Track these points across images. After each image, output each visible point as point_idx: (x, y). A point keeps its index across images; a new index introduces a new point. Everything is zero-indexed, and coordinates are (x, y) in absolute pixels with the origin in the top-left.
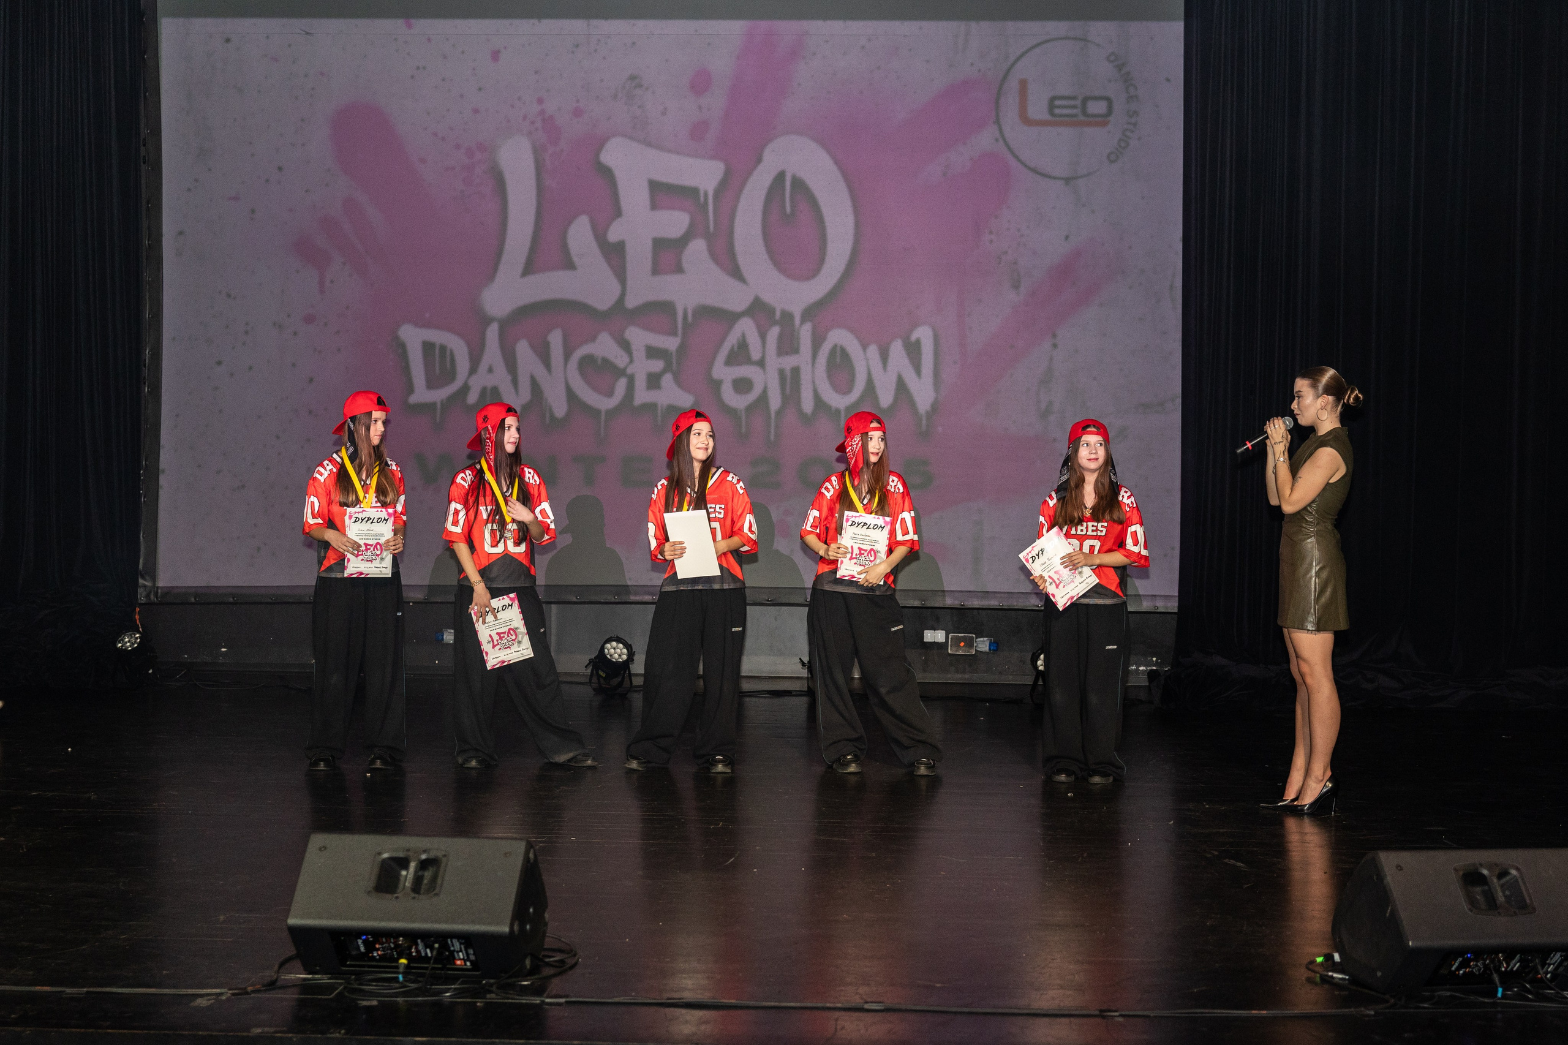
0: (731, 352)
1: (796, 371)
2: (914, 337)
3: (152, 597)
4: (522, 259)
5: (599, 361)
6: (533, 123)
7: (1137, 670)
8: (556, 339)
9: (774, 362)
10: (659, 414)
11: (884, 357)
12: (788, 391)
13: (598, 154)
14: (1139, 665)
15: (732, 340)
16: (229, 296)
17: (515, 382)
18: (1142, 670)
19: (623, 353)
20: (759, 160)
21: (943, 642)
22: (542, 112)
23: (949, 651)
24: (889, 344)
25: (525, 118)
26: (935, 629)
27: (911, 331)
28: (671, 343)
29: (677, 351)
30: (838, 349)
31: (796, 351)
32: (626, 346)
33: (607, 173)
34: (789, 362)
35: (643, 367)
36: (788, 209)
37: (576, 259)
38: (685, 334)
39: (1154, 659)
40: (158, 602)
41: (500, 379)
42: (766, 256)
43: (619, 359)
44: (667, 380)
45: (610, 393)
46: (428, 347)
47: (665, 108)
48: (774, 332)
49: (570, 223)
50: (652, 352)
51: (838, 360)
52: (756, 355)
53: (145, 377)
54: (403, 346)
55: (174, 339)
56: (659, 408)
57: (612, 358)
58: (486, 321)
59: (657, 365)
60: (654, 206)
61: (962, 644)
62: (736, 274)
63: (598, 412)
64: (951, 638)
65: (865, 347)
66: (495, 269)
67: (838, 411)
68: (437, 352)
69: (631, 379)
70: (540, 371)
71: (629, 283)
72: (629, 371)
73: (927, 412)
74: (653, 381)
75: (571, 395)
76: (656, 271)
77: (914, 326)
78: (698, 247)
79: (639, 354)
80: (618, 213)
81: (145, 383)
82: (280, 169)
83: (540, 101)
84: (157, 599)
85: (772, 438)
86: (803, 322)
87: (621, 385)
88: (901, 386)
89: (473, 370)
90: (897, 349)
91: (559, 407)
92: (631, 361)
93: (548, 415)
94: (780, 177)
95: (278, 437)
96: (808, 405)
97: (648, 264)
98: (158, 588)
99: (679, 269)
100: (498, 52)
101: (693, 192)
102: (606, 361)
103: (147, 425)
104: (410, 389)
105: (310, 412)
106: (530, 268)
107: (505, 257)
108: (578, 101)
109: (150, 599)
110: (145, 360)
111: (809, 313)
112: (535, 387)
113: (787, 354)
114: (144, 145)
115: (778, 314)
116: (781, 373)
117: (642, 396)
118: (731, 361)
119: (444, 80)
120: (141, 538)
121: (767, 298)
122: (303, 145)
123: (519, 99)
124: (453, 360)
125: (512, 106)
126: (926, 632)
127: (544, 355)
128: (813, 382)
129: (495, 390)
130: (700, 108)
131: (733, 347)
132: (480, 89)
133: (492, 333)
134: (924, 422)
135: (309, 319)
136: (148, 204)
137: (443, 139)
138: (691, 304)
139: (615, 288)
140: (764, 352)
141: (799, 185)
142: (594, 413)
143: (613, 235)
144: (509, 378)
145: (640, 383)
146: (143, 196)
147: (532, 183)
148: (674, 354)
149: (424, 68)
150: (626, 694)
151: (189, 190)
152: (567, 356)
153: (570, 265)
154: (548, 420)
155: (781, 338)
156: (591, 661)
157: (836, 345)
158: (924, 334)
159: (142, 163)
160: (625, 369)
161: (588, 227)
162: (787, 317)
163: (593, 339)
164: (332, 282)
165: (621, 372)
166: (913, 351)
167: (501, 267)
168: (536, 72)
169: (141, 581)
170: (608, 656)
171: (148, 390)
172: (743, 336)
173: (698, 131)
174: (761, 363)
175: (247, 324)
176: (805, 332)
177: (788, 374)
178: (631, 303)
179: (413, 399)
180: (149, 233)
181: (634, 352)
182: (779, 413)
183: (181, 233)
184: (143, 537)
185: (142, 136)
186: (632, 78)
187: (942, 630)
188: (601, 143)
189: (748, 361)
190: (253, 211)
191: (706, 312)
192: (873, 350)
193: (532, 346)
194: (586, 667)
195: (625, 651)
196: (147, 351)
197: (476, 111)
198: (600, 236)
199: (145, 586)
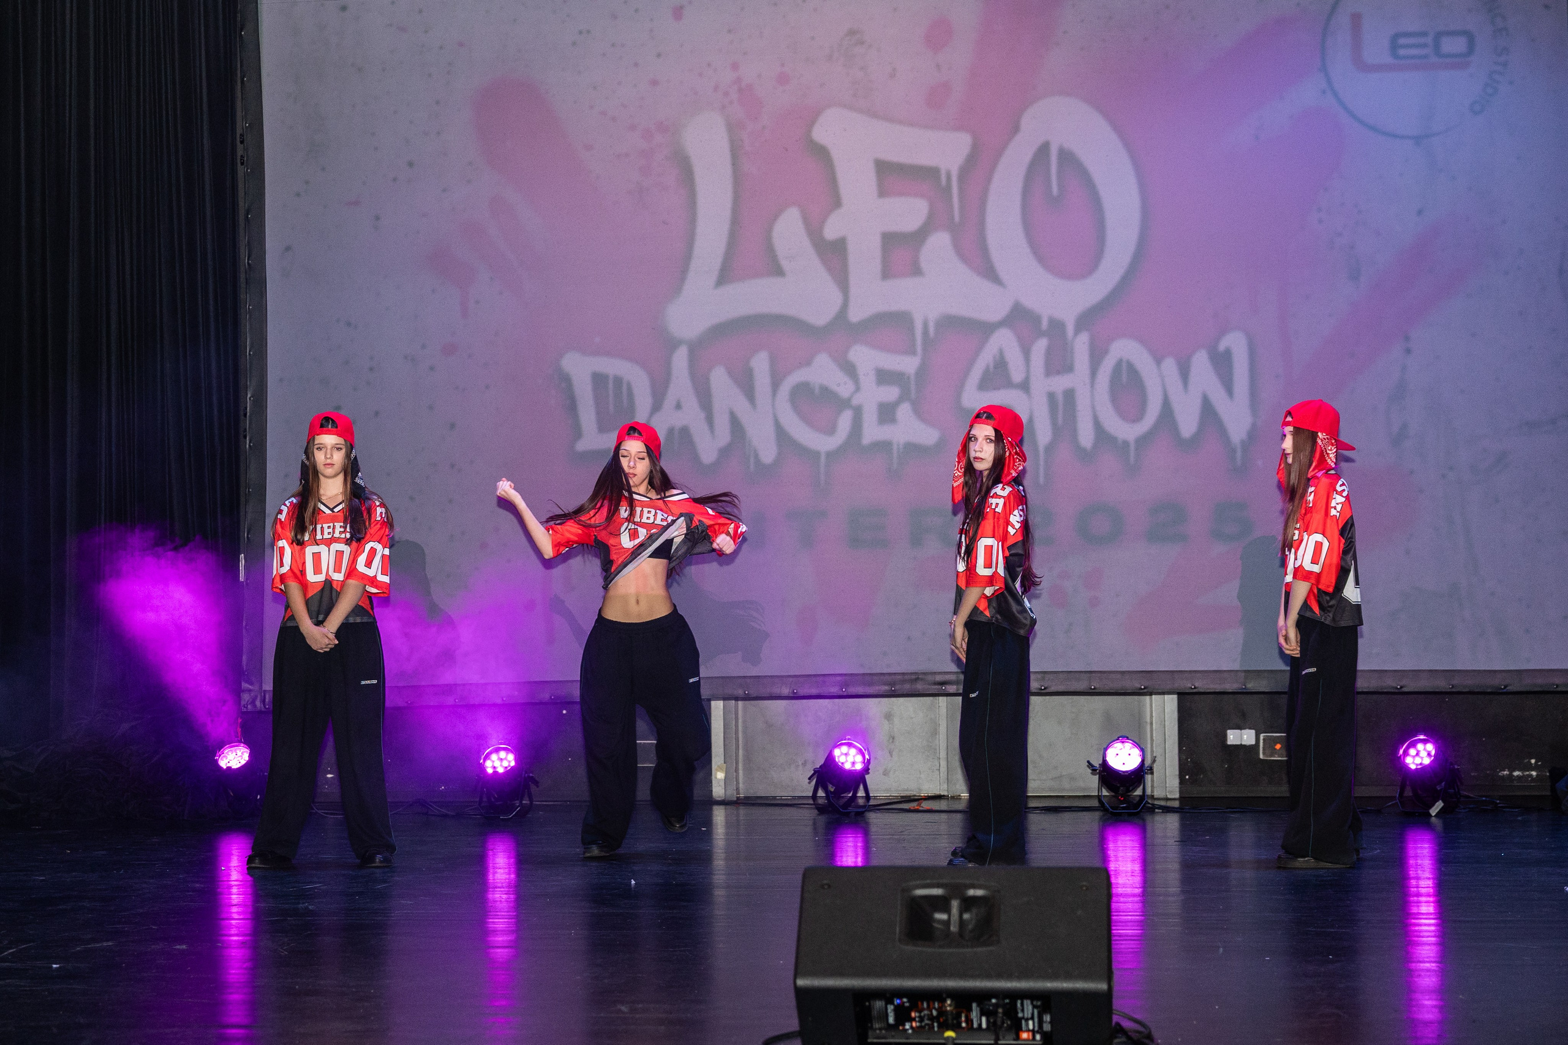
0: (986, 372)
1: (1070, 394)
2: (1222, 347)
3: (258, 703)
4: (717, 263)
5: (817, 391)
6: (726, 94)
7: (1511, 775)
8: (760, 364)
9: (1041, 385)
10: (895, 455)
11: (1184, 373)
12: (1060, 421)
13: (809, 131)
14: (1512, 770)
15: (986, 358)
16: (349, 324)
17: (710, 420)
18: (1517, 776)
19: (846, 379)
20: (1016, 129)
21: (1252, 745)
22: (739, 80)
23: (1261, 756)
24: (1189, 358)
25: (716, 88)
26: (1240, 728)
27: (1218, 340)
28: (909, 364)
29: (917, 374)
30: (1124, 365)
31: (1068, 368)
32: (850, 370)
33: (822, 153)
34: (1060, 383)
35: (871, 396)
36: (1055, 190)
37: (785, 264)
38: (925, 350)
39: (1533, 761)
40: (263, 709)
41: (691, 416)
42: (1028, 250)
43: (843, 386)
44: (904, 411)
45: (831, 430)
46: (599, 380)
47: (894, 69)
48: (1041, 346)
49: (776, 217)
50: (884, 377)
51: (1124, 377)
52: (1017, 376)
53: (246, 429)
54: (566, 379)
55: (281, 380)
56: (895, 447)
57: (834, 387)
58: (672, 344)
59: (891, 393)
60: (883, 192)
61: (1278, 746)
62: (990, 273)
63: (816, 455)
64: (1264, 740)
65: (1158, 361)
66: (683, 279)
67: (1126, 443)
68: (611, 385)
69: (858, 412)
70: (741, 405)
71: (853, 290)
72: (855, 402)
73: (1243, 442)
74: (887, 413)
75: (782, 435)
76: (887, 273)
77: (1223, 332)
78: (940, 242)
79: (868, 379)
80: (837, 202)
81: (245, 437)
82: (411, 164)
83: (735, 66)
84: (265, 707)
85: (1042, 480)
86: (1078, 329)
87: (845, 421)
88: (1208, 411)
89: (657, 407)
90: (1201, 361)
91: (768, 453)
92: (858, 389)
93: (752, 460)
94: (1044, 150)
95: (412, 498)
96: (1086, 436)
97: (876, 265)
98: (265, 691)
99: (916, 270)
100: (681, 7)
101: (932, 173)
102: (825, 390)
103: (249, 489)
104: (578, 434)
105: (453, 466)
106: (726, 276)
107: (695, 264)
108: (783, 65)
109: (255, 706)
110: (246, 408)
111: (1085, 321)
112: (736, 425)
113: (1058, 373)
114: (242, 142)
115: (1045, 324)
116: (1051, 396)
117: (872, 432)
118: (985, 384)
119: (613, 45)
120: (244, 631)
121: (1028, 302)
122: (438, 133)
123: (709, 65)
124: (630, 394)
125: (700, 75)
126: (1229, 732)
127: (746, 383)
128: (1093, 408)
129: (685, 431)
130: (938, 66)
131: (988, 367)
132: (659, 55)
133: (680, 360)
134: (1239, 454)
135: (449, 350)
136: (248, 214)
137: (614, 119)
138: (933, 316)
139: (835, 298)
140: (1028, 371)
141: (1067, 158)
142: (813, 455)
143: (831, 232)
144: (702, 415)
145: (870, 417)
146: (241, 203)
147: (728, 170)
148: (912, 378)
149: (588, 32)
150: (863, 813)
151: (298, 195)
152: (775, 385)
153: (779, 272)
154: (752, 467)
155: (1049, 352)
156: (816, 771)
157: (1121, 360)
158: (1235, 343)
159: (239, 164)
160: (849, 400)
161: (800, 224)
162: (1057, 326)
163: (808, 363)
164: (477, 302)
165: (845, 404)
166: (1222, 363)
167: (691, 275)
168: (729, 31)
169: (245, 685)
170: (840, 764)
171: (250, 446)
172: (1001, 352)
173: (936, 97)
174: (1025, 386)
175: (372, 358)
176: (1081, 344)
177: (1060, 398)
178: (855, 315)
179: (581, 446)
180: (249, 252)
181: (862, 378)
182: (1049, 449)
183: (288, 249)
184: (246, 629)
185: (239, 132)
186: (852, 32)
187: (1250, 728)
188: (811, 116)
189: (1009, 384)
190: (377, 218)
191: (951, 324)
192: (1170, 365)
193: (730, 373)
194: (809, 779)
195: (859, 758)
196: (249, 396)
197: (654, 83)
198: (814, 233)
199: (250, 691)
